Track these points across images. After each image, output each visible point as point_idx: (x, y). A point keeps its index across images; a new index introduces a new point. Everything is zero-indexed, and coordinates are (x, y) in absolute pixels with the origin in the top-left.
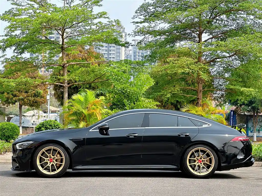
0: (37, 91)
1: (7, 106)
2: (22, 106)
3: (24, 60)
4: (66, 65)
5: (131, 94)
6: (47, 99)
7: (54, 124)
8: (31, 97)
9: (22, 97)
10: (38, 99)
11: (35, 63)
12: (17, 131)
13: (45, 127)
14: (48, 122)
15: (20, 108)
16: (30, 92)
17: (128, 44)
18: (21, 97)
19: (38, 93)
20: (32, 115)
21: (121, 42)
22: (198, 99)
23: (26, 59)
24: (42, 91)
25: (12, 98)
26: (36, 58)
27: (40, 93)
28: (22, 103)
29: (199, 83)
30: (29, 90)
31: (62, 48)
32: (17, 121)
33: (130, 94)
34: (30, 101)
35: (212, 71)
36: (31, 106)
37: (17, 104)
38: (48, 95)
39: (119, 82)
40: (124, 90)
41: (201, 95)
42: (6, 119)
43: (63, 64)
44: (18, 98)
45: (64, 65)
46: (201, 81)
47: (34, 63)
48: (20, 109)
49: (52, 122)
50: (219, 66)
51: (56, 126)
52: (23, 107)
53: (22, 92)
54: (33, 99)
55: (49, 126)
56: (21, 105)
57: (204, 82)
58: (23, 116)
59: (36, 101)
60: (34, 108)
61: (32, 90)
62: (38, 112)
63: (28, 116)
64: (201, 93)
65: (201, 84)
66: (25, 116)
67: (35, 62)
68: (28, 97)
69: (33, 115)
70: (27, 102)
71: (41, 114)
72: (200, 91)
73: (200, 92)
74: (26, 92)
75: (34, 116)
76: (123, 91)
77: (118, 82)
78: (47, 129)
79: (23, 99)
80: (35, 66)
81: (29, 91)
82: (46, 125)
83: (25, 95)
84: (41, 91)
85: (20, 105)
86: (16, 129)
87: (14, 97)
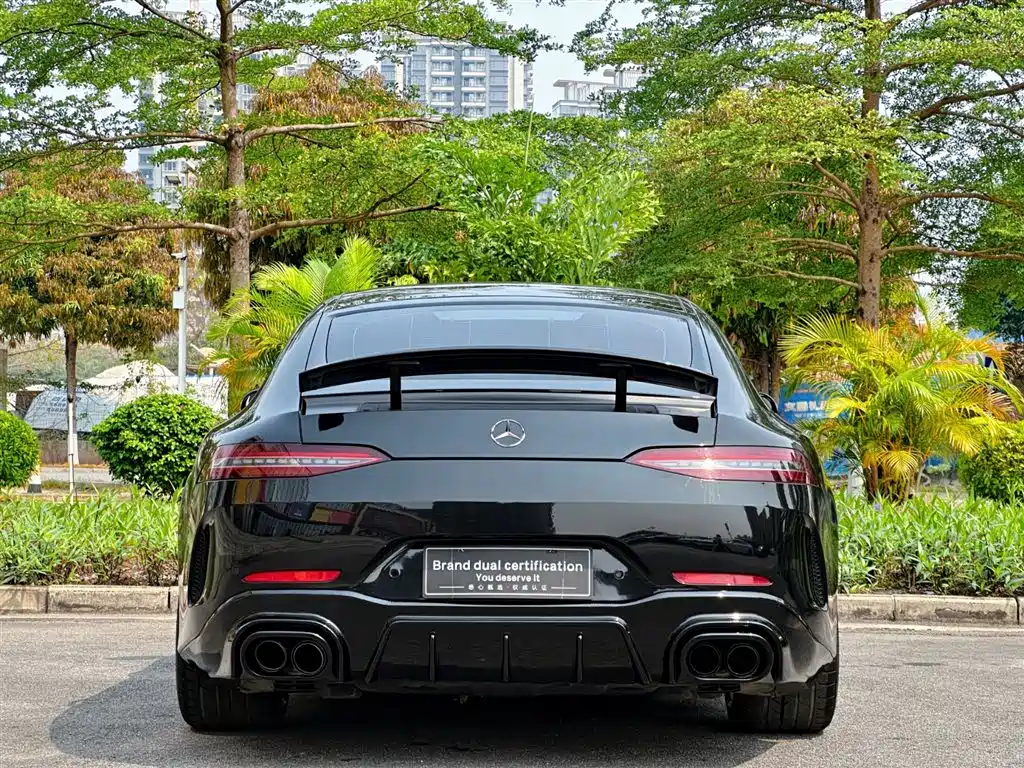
0: (139, 276)
1: (13, 345)
2: (75, 343)
3: (37, 109)
4: (239, 139)
5: (545, 264)
6: (175, 306)
7: (180, 414)
8: (116, 305)
9: (76, 302)
10: (145, 312)
11: (94, 128)
12: (25, 450)
13: (139, 429)
14: (150, 406)
15: (67, 352)
16: (109, 282)
17: (532, 39)
18: (72, 304)
19: (143, 285)
20: (121, 381)
21: (497, 31)
22: (861, 293)
23: (50, 108)
24: (160, 279)
25: (33, 309)
26: (96, 99)
27: (152, 286)
28: (76, 330)
29: (867, 216)
30: (106, 274)
31: (220, 55)
32: (57, 410)
33: (542, 265)
34: (110, 321)
35: (928, 165)
36: (119, 342)
37: (57, 333)
38: (179, 289)
39: (484, 209)
40: (509, 245)
41: (873, 276)
42: (12, 398)
43: (225, 133)
44: (56, 306)
45: (231, 137)
46: (876, 212)
47: (89, 125)
48: (70, 356)
49: (170, 405)
50: (961, 136)
51: (188, 425)
52: (82, 347)
53: (74, 281)
54: (121, 312)
55: (159, 421)
56: (71, 340)
57: (887, 216)
58: (84, 385)
59: (134, 323)
60: (131, 350)
61: (118, 274)
62: (148, 369)
63: (103, 387)
64: (878, 265)
65: (875, 221)
66: (92, 388)
67: (91, 119)
68: (101, 303)
69: (125, 384)
70: (99, 324)
71: (160, 379)
72: (872, 255)
73: (871, 261)
74: (95, 283)
75: (130, 386)
76: (508, 252)
77: (481, 206)
78: (147, 435)
79: (78, 314)
80: (90, 139)
81: (106, 278)
82: (143, 420)
83: (91, 295)
84: (156, 276)
85: (67, 337)
86: (22, 439)
87: (40, 307)
